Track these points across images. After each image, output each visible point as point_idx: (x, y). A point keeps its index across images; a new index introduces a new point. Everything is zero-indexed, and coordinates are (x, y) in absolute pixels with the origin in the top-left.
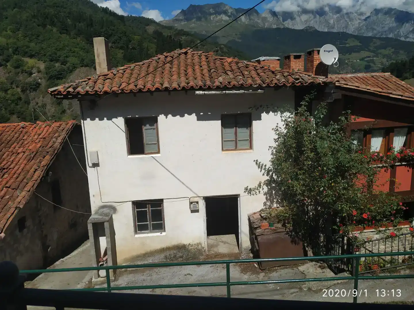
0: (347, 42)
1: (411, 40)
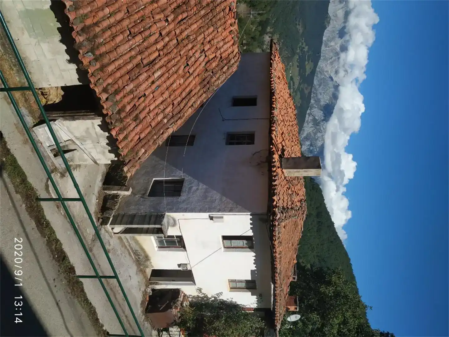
0: (310, 62)
1: (306, 119)
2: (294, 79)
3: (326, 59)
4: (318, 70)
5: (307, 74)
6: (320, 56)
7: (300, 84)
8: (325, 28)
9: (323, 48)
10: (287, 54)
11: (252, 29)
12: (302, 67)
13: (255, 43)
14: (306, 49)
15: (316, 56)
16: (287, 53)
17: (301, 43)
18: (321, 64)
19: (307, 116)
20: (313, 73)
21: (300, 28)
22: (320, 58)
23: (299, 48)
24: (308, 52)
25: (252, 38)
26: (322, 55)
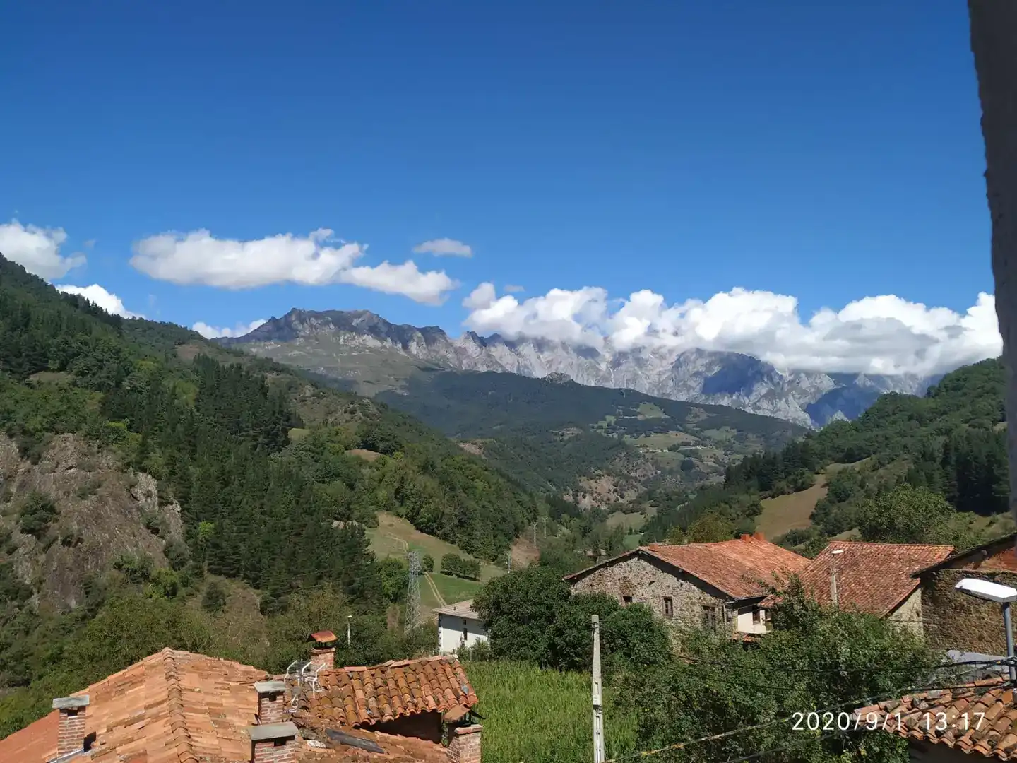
0: (639, 410)
1: (768, 414)
2: (676, 443)
3: (635, 379)
4: (655, 394)
5: (664, 416)
6: (628, 391)
7: (686, 431)
8: (572, 383)
9: (611, 385)
10: (621, 460)
11: (564, 535)
12: (649, 428)
13: (596, 528)
14: (611, 419)
15: (628, 399)
16: (617, 460)
17: (599, 431)
18: (644, 387)
19: (760, 413)
20: (661, 403)
21: (573, 431)
22: (630, 390)
23: (608, 433)
24: (616, 416)
25: (584, 535)
26: (625, 387)
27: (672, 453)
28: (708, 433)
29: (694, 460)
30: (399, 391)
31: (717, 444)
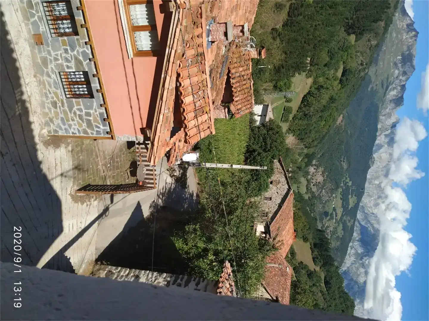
0: (354, 196)
1: (348, 252)
2: (337, 210)
3: (370, 196)
4: (361, 204)
5: (350, 207)
7: (342, 215)
8: (369, 167)
9: (367, 185)
10: (330, 186)
11: (298, 159)
12: (345, 200)
13: (301, 173)
14: (350, 184)
15: (360, 193)
16: (330, 185)
17: (345, 178)
18: (365, 200)
19: (349, 249)
20: (357, 206)
21: (345, 166)
22: (364, 193)
23: (343, 182)
24: (351, 186)
25: (298, 167)
26: (366, 191)
27: (332, 209)
28: (341, 225)
29: (329, 218)
30: (371, 86)
31: (335, 228)
